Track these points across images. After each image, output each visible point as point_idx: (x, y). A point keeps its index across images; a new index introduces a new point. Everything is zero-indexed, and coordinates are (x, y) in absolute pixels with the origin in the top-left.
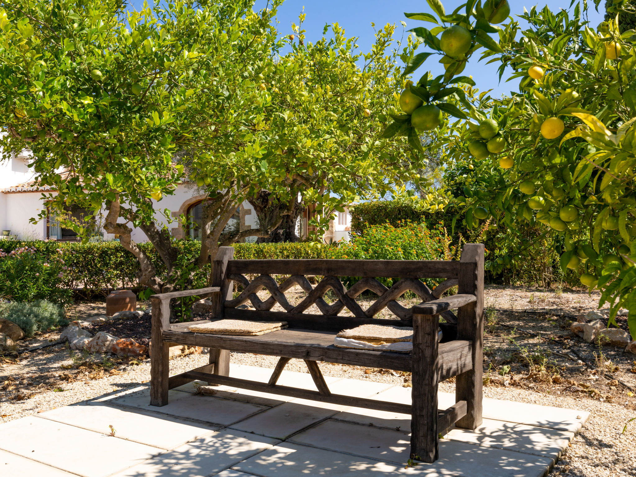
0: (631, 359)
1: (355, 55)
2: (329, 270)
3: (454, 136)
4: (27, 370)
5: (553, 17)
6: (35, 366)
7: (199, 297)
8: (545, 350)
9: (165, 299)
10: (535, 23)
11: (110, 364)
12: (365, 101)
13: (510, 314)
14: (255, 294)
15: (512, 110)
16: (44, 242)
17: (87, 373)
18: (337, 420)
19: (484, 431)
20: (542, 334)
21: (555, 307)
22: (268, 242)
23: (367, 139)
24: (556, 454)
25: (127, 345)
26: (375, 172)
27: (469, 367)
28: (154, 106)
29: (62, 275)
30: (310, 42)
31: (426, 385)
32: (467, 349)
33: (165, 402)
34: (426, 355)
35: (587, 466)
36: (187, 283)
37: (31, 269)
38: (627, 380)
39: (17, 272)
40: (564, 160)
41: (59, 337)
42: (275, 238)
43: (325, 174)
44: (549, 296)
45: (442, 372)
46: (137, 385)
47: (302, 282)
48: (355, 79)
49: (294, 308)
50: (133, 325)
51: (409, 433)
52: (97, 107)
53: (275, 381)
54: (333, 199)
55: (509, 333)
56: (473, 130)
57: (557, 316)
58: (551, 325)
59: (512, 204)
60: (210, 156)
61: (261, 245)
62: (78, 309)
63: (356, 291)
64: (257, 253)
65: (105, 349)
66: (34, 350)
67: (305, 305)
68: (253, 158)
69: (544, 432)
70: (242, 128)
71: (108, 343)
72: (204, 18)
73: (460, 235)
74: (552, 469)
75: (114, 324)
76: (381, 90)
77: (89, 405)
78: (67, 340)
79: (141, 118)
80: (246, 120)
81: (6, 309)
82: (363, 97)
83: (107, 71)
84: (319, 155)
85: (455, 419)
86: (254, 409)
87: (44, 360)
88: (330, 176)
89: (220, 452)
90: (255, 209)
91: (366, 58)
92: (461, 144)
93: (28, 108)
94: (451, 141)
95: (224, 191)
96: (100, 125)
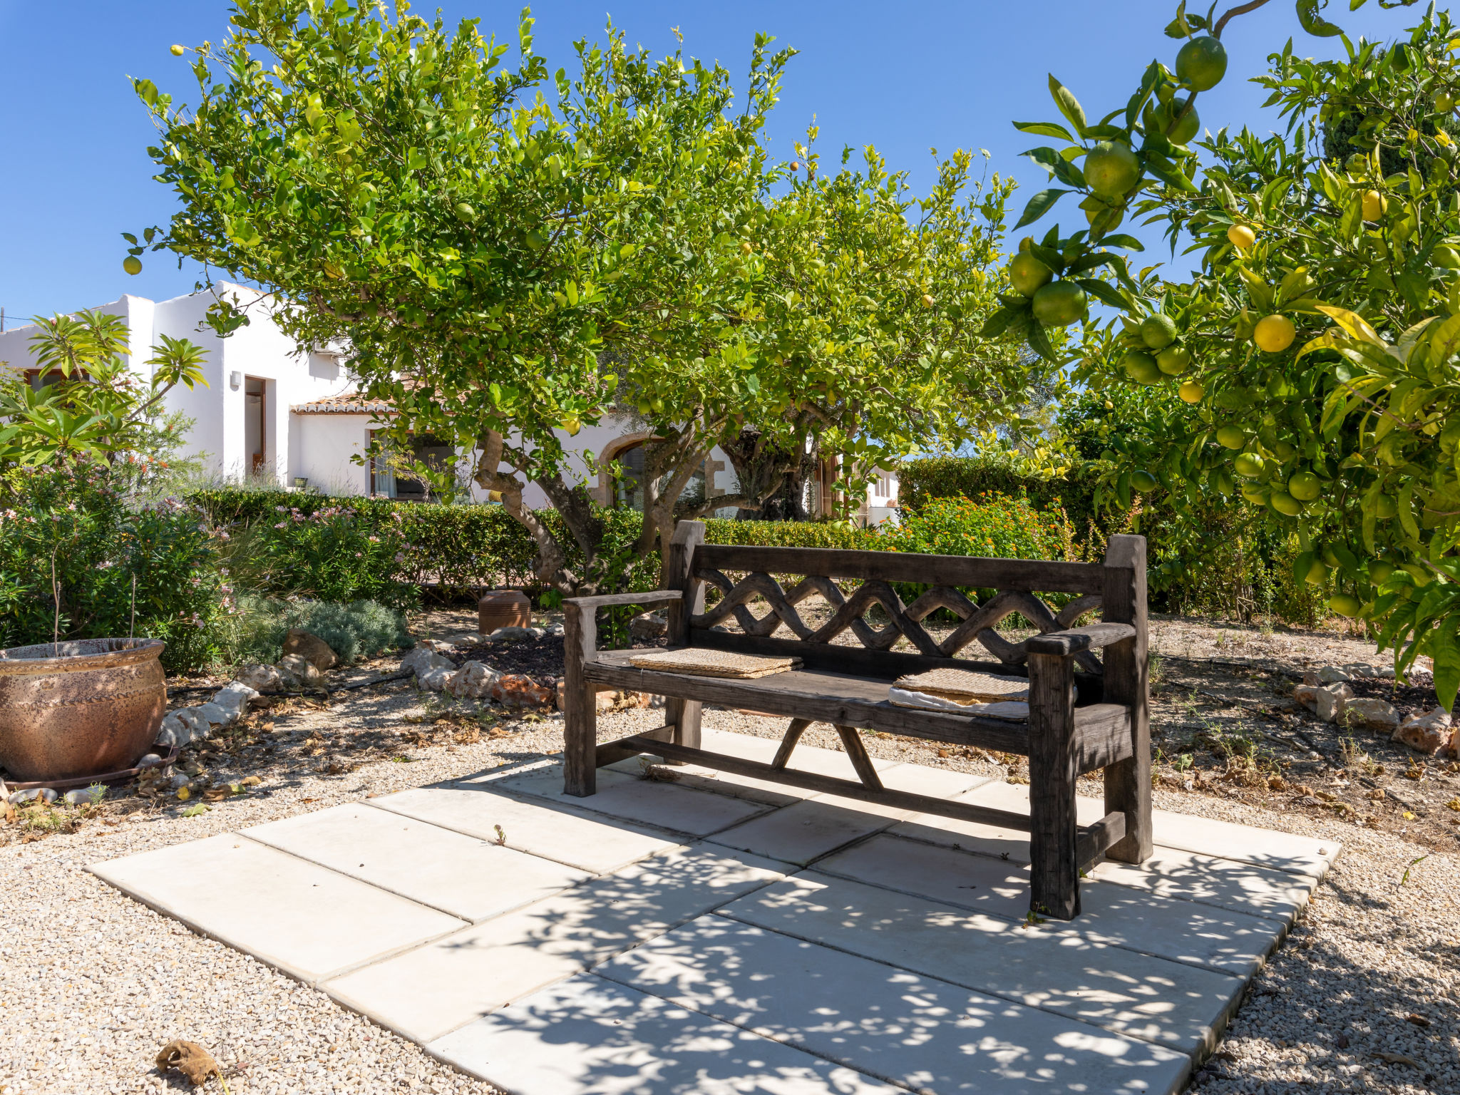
0: (1404, 754)
1: (902, 201)
2: (873, 570)
3: (1090, 347)
4: (344, 721)
5: (1259, 146)
6: (357, 715)
7: (641, 608)
8: (1251, 731)
9: (588, 605)
10: (1226, 157)
11: (489, 718)
12: (924, 281)
13: (1183, 665)
14: (743, 606)
15: (1199, 300)
16: (368, 501)
17: (450, 732)
18: (895, 836)
19: (1158, 868)
20: (1243, 703)
21: (1262, 656)
22: (756, 519)
23: (929, 347)
24: (1288, 914)
25: (519, 686)
26: (945, 405)
27: (1127, 752)
28: (564, 272)
29: (401, 559)
30: (828, 177)
31: (1055, 779)
32: (1122, 720)
33: (590, 790)
34: (1054, 727)
35: (1345, 940)
36: (621, 583)
37: (348, 545)
38: (1400, 789)
39: (323, 550)
40: (1294, 392)
41: (398, 666)
42: (769, 514)
43: (857, 405)
44: (1250, 638)
45: (1082, 759)
46: (539, 757)
47: (825, 588)
48: (904, 242)
49: (812, 634)
50: (528, 652)
51: (1026, 864)
52: (466, 266)
53: (784, 762)
54: (873, 449)
55: (1185, 699)
56: (1131, 332)
57: (1266, 672)
58: (1258, 687)
59: (1199, 467)
60: (660, 361)
61: (745, 524)
62: (431, 619)
63: (922, 608)
64: (739, 536)
65: (479, 692)
66: (355, 688)
67: (832, 630)
68: (733, 368)
69: (1264, 875)
70: (715, 316)
71: (485, 680)
72: (650, 124)
73: (1091, 522)
74: (1283, 942)
75: (494, 649)
76: (951, 264)
77: (457, 788)
78: (413, 673)
79: (543, 290)
80: (723, 303)
81: (305, 612)
82: (919, 273)
83: (482, 207)
84: (846, 370)
85: (1107, 844)
86: (748, 810)
87: (373, 706)
88: (867, 407)
89: (696, 882)
90: (733, 460)
91: (924, 207)
92: (1104, 361)
93: (347, 262)
94: (1084, 355)
95: (680, 427)
96: (473, 300)
